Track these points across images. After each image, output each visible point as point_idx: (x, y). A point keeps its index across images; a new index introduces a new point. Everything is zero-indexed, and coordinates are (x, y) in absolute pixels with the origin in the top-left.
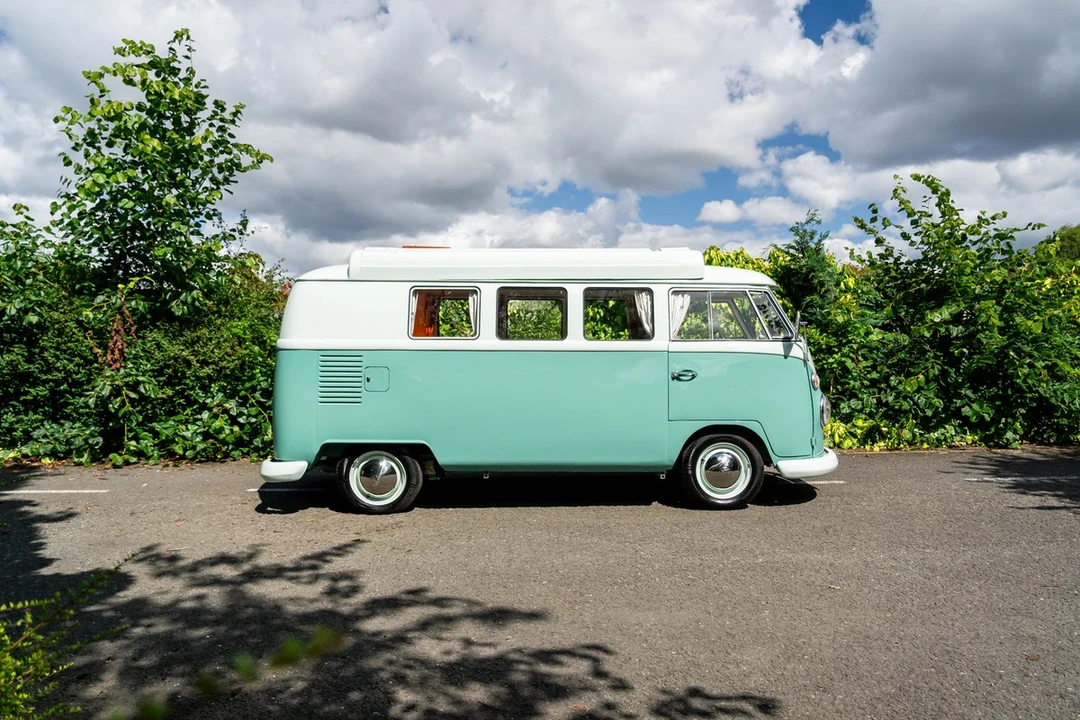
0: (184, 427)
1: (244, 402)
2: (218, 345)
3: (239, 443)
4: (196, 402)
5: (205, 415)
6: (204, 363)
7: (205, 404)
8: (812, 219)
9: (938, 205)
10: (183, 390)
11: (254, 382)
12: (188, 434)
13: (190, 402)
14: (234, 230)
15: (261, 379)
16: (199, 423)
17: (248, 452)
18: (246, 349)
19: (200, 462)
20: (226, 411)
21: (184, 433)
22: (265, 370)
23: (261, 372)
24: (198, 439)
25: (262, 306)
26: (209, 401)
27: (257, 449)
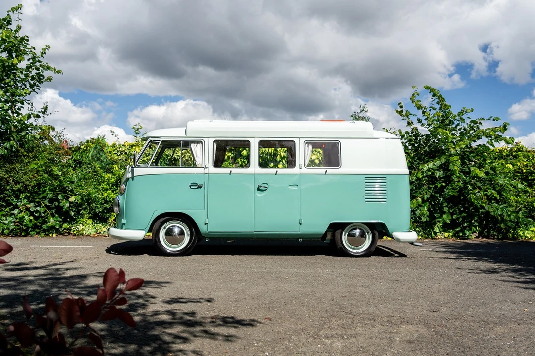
0: (5, 218)
1: (39, 205)
2: (25, 173)
3: (35, 227)
4: (12, 204)
5: (16, 211)
6: (17, 183)
7: (16, 205)
8: (363, 110)
9: (438, 103)
10: (5, 197)
11: (45, 195)
12: (6, 222)
13: (9, 204)
14: (39, 112)
15: (49, 193)
16: (13, 216)
17: (39, 232)
18: (40, 176)
19: (12, 236)
20: (28, 209)
21: (4, 221)
22: (51, 188)
23: (49, 189)
24: (12, 225)
25: (52, 153)
26: (19, 204)
27: (44, 231)
